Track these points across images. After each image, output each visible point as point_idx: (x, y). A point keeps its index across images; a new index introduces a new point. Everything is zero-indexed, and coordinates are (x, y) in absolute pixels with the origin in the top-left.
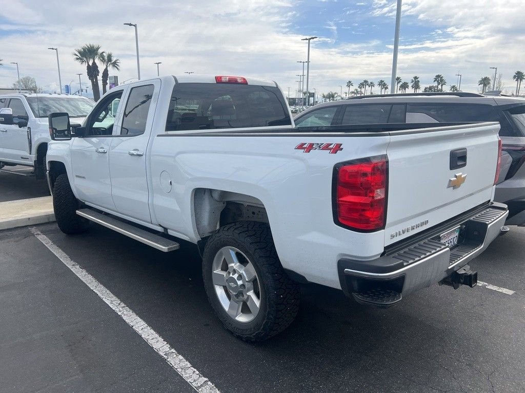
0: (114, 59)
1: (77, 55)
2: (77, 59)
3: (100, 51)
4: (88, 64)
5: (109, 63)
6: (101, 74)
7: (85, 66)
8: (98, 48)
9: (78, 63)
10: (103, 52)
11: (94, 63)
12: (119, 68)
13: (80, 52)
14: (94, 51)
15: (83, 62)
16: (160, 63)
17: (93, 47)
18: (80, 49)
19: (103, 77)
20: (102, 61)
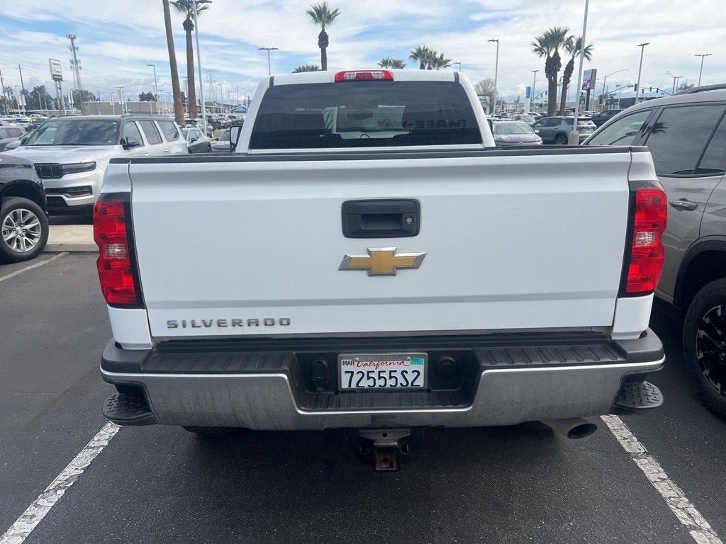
0: (585, 45)
1: (536, 45)
2: (536, 50)
3: (567, 36)
4: (549, 56)
5: (578, 51)
6: (563, 69)
7: (544, 59)
8: (566, 31)
9: (536, 55)
10: (571, 37)
11: (556, 54)
12: (590, 57)
13: (540, 41)
14: (559, 36)
15: (543, 53)
16: (646, 44)
17: (559, 31)
18: (541, 35)
19: (565, 72)
20: (568, 49)
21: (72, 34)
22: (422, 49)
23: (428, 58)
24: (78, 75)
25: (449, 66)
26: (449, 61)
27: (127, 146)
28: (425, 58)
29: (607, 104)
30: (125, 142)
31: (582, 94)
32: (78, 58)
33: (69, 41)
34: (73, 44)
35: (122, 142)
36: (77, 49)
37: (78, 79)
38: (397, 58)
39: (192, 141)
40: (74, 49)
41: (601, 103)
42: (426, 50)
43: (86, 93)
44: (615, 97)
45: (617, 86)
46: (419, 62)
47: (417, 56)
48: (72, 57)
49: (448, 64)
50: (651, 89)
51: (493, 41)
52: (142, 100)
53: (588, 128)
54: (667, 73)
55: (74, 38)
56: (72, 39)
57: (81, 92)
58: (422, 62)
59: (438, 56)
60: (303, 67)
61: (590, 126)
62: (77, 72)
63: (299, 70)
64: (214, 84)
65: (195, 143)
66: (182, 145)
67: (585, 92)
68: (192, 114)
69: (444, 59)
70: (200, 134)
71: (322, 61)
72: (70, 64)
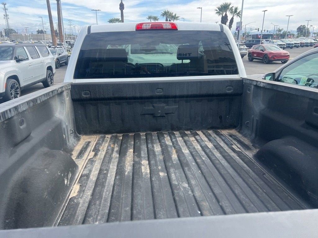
0: (238, 11)
1: (217, 11)
2: (217, 13)
3: (231, 6)
4: (223, 16)
5: (235, 13)
6: (229, 21)
7: (221, 17)
8: (230, 4)
9: (217, 15)
11: (226, 15)
12: (241, 16)
13: (219, 9)
14: (227, 6)
15: (220, 14)
16: (266, 11)
17: (227, 4)
18: (219, 6)
19: (230, 23)
20: (231, 13)
21: (5, 2)
22: (166, 11)
23: (169, 15)
24: (7, 22)
25: (179, 19)
26: (178, 17)
27: (18, 61)
28: (168, 15)
29: (246, 37)
30: (17, 59)
31: (236, 32)
32: (7, 14)
33: (3, 6)
34: (5, 7)
35: (16, 58)
36: (7, 10)
37: (8, 23)
38: (155, 16)
39: (59, 55)
40: (5, 9)
41: (244, 36)
42: (168, 12)
43: (12, 30)
44: (250, 34)
45: (251, 29)
46: (165, 17)
47: (164, 15)
48: (5, 13)
49: (178, 18)
50: (265, 30)
51: (199, 8)
52: (38, 33)
53: (244, 49)
54: (272, 23)
55: (6, 4)
56: (5, 5)
57: (9, 29)
58: (166, 17)
59: (174, 15)
60: (113, 19)
61: (244, 48)
62: (7, 20)
63: (111, 21)
64: (72, 26)
65: (60, 56)
66: (51, 59)
67: (237, 31)
68: (61, 41)
69: (176, 16)
70: (63, 51)
71: (121, 16)
72: (3, 17)
